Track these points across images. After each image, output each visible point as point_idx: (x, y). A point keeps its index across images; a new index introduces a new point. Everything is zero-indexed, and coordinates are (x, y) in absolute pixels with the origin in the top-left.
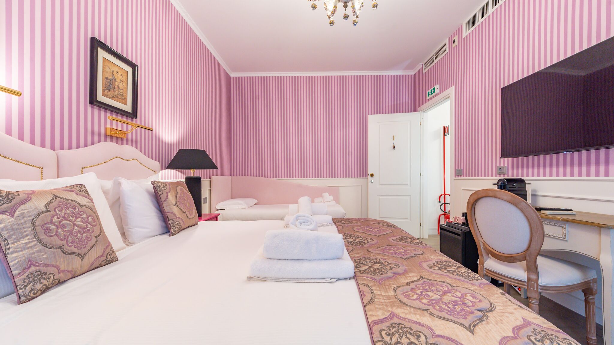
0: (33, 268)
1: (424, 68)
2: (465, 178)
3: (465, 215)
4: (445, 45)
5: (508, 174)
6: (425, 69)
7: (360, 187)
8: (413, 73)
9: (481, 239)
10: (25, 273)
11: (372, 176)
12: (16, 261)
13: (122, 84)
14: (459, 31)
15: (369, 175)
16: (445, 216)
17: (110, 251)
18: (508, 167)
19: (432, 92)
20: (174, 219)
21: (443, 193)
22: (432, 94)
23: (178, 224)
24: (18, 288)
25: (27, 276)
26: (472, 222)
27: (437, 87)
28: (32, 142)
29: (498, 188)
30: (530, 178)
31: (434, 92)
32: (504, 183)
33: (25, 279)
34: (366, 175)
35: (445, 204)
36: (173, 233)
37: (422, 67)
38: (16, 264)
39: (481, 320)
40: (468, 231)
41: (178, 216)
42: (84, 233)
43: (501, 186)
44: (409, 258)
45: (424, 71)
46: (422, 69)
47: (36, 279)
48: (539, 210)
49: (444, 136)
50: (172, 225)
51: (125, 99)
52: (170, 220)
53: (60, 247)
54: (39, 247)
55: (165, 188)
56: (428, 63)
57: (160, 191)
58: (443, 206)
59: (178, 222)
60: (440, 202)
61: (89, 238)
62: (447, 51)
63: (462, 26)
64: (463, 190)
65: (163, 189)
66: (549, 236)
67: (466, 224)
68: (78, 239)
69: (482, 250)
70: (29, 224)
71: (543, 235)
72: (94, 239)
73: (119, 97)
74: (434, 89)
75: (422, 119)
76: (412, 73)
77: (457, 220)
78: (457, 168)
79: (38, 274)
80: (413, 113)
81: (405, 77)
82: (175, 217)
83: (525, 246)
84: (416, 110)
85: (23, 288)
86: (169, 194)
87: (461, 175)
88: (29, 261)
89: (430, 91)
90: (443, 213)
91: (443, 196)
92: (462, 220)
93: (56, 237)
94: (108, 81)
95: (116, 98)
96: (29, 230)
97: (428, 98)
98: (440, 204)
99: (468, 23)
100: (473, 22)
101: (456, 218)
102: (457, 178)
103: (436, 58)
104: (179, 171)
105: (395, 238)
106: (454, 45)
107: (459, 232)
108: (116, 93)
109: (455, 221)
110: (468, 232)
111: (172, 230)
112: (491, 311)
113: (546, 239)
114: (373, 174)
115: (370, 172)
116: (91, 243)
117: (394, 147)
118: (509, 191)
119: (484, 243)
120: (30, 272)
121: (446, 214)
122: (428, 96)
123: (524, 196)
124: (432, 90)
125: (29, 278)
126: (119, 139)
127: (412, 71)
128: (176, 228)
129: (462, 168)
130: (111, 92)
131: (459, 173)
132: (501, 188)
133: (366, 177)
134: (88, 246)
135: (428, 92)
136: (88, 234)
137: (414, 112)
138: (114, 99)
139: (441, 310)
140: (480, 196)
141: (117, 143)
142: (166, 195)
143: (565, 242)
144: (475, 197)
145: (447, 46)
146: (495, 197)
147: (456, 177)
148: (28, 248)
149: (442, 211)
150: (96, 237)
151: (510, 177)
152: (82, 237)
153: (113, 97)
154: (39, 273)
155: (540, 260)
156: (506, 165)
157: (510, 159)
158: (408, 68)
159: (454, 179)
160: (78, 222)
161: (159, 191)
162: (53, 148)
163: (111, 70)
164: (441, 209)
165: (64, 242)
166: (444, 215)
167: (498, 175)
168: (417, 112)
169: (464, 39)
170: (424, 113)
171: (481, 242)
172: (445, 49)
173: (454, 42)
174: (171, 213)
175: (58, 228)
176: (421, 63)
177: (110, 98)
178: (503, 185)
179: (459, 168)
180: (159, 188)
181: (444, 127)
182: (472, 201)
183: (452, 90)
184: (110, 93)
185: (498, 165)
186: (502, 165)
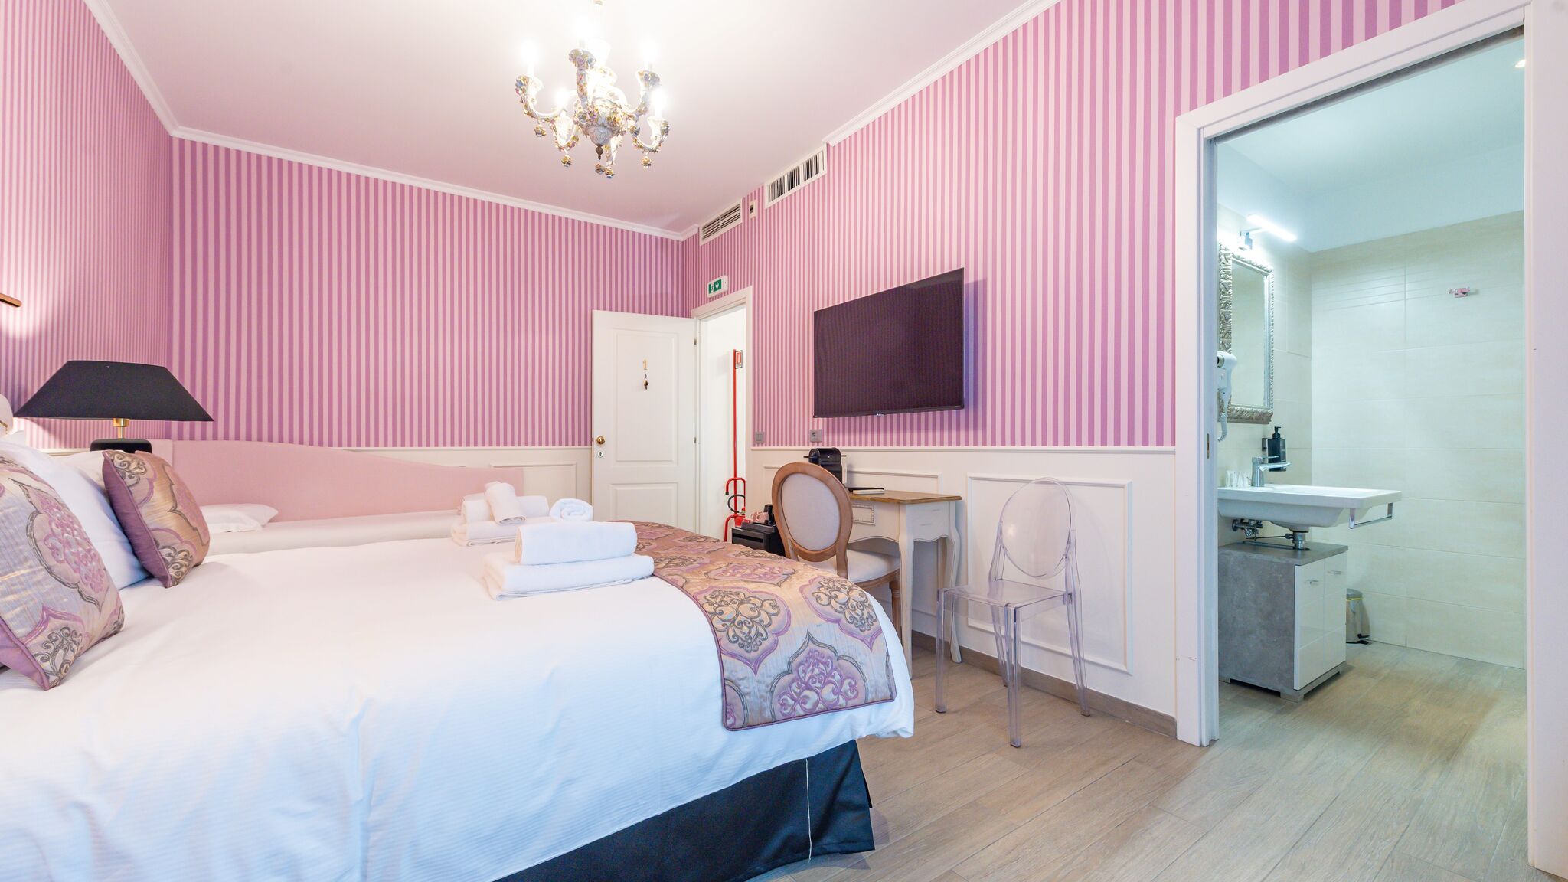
0: (54, 623)
1: (701, 236)
2: (768, 447)
3: (769, 509)
4: (737, 208)
5: (822, 441)
6: (704, 238)
7: (574, 466)
8: (681, 239)
9: (788, 536)
10: (42, 631)
11: (601, 442)
12: (18, 610)
14: (758, 193)
15: (595, 440)
16: (735, 520)
18: (822, 430)
19: (717, 286)
20: (175, 544)
21: (733, 477)
22: (716, 290)
23: (186, 556)
24: (38, 658)
25: (49, 637)
26: (778, 513)
27: (725, 279)
29: (810, 462)
30: (846, 448)
31: (720, 288)
32: (816, 455)
33: (48, 642)
34: (588, 440)
35: (735, 496)
36: (176, 579)
37: (697, 232)
38: (18, 616)
39: (786, 579)
40: (773, 531)
41: (184, 539)
43: (813, 459)
44: (709, 552)
45: (702, 243)
46: (696, 237)
47: (65, 642)
48: (851, 490)
49: (735, 368)
50: (169, 559)
52: (164, 548)
53: (76, 585)
54: (52, 583)
55: (144, 470)
56: (710, 228)
57: (130, 477)
58: (732, 501)
59: (185, 553)
60: (727, 493)
61: (100, 570)
62: (740, 221)
63: (763, 187)
64: (766, 468)
65: (138, 471)
66: (859, 522)
67: (772, 520)
68: (89, 570)
69: (791, 551)
70: (25, 538)
71: (852, 521)
74: (720, 281)
75: (698, 334)
76: (680, 237)
77: (758, 518)
78: (756, 431)
79: (66, 633)
80: (680, 319)
81: (664, 243)
82: (178, 540)
83: (835, 537)
84: (686, 314)
85: (49, 658)
86: (155, 484)
87: (762, 443)
88: (44, 609)
89: (712, 282)
90: (733, 513)
91: (733, 482)
92: (764, 517)
93: (66, 564)
96: (27, 549)
97: (709, 295)
98: (728, 496)
99: (772, 186)
100: (778, 188)
101: (755, 515)
102: (756, 448)
103: (724, 226)
104: (38, 423)
105: (682, 539)
106: (752, 215)
107: (761, 536)
109: (754, 519)
110: (772, 534)
111: (172, 572)
112: (794, 573)
113: (854, 526)
114: (603, 440)
115: (596, 436)
117: (647, 384)
118: (822, 466)
119: (793, 541)
120: (52, 630)
121: (737, 516)
122: (710, 292)
123: (838, 474)
124: (715, 283)
125: (55, 640)
127: (679, 233)
128: (182, 566)
129: (764, 430)
131: (759, 439)
132: (813, 462)
133: (586, 444)
135: (710, 285)
137: (683, 317)
139: (753, 578)
140: (787, 473)
142: (147, 486)
143: (873, 527)
144: (782, 475)
145: (741, 211)
146: (804, 473)
147: (754, 446)
148: (35, 584)
149: (732, 510)
151: (825, 447)
152: (93, 569)
154: (66, 631)
155: (850, 554)
156: (820, 428)
157: (825, 419)
158: (671, 227)
159: (752, 450)
161: (127, 477)
164: (729, 507)
165: (78, 576)
166: (735, 517)
167: (811, 443)
168: (689, 319)
169: (766, 210)
170: (702, 322)
171: (789, 541)
172: (737, 217)
173: (752, 209)
174: (165, 530)
176: (697, 225)
178: (815, 457)
179: (760, 430)
180: (128, 468)
181: (735, 352)
182: (778, 481)
183: (748, 292)
185: (811, 428)
186: (816, 428)
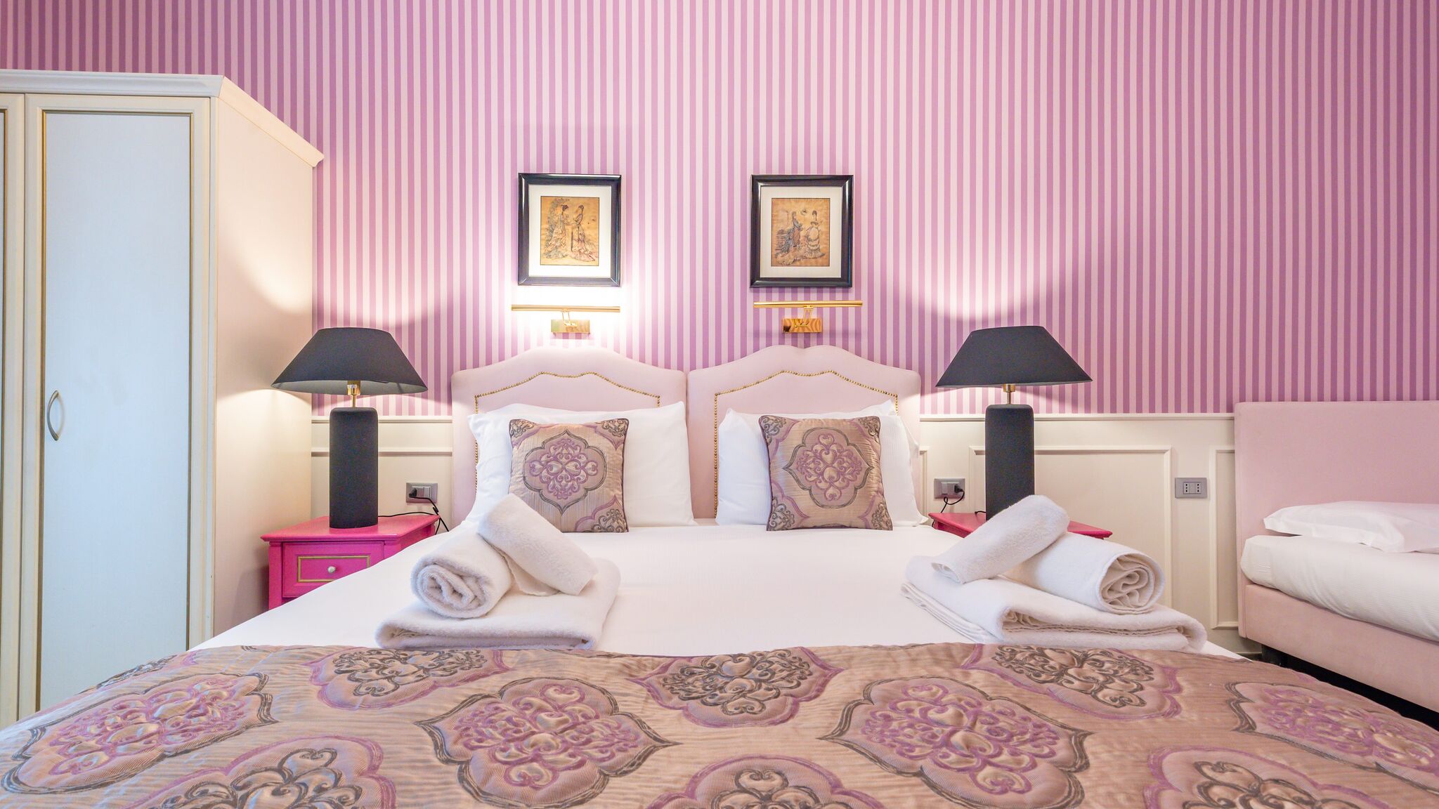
13: (817, 228)
17: (605, 515)
20: (779, 497)
23: (782, 509)
28: (655, 363)
36: (771, 527)
41: (785, 494)
42: (570, 481)
50: (773, 509)
51: (823, 255)
52: (774, 498)
53: (539, 490)
54: (522, 484)
59: (782, 507)
61: (575, 488)
68: (561, 486)
72: (582, 491)
73: (808, 256)
82: (780, 494)
86: (781, 443)
93: (538, 477)
94: (785, 235)
95: (803, 261)
108: (801, 252)
111: (771, 520)
116: (575, 496)
126: (812, 336)
128: (777, 517)
130: (790, 253)
134: (571, 499)
136: (575, 483)
138: (798, 263)
141: (795, 344)
142: (775, 447)
148: (516, 483)
150: (587, 490)
152: (566, 485)
153: (794, 261)
160: (571, 466)
162: (680, 368)
163: (791, 213)
165: (544, 486)
174: (776, 484)
175: (543, 469)
177: (789, 265)
184: (789, 257)
